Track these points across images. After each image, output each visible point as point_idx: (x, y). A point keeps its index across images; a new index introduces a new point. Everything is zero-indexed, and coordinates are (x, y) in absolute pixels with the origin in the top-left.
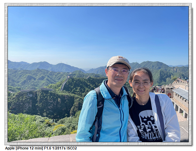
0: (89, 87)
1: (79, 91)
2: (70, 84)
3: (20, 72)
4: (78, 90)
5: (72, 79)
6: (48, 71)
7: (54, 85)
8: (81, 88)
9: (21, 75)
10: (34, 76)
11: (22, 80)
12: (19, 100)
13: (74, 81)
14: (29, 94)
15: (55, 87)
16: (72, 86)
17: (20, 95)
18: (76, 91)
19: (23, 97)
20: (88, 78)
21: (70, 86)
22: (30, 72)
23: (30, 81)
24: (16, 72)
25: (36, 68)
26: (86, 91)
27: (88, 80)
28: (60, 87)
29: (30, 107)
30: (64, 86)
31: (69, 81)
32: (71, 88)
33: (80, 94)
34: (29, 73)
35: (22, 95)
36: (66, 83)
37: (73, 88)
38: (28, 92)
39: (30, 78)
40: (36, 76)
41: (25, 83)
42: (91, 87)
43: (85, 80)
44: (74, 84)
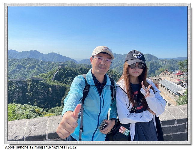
1: (70, 82)
2: (61, 74)
4: (69, 80)
5: (63, 69)
6: (39, 60)
7: (45, 74)
8: (72, 79)
9: (10, 64)
10: (24, 65)
11: (12, 68)
14: (18, 83)
15: (46, 77)
18: (68, 82)
19: (12, 86)
21: (61, 76)
22: (19, 61)
23: (19, 70)
25: (26, 57)
27: (80, 71)
28: (51, 77)
29: (19, 96)
30: (56, 76)
32: (63, 78)
35: (11, 84)
36: (57, 73)
38: (18, 81)
39: (19, 67)
40: (26, 65)
43: (77, 70)
44: (65, 74)
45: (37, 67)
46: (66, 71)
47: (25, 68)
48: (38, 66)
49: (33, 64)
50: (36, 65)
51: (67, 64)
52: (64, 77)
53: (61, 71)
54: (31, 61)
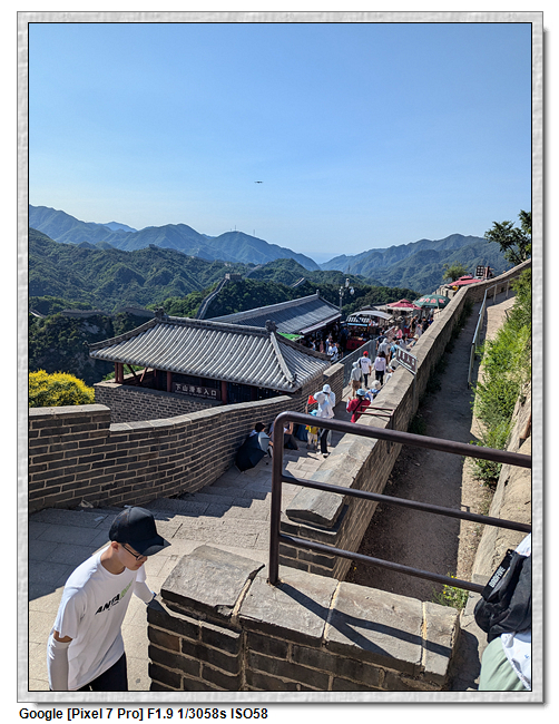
2: (227, 302)
6: (184, 256)
10: (140, 272)
11: (104, 281)
12: (56, 340)
13: (243, 293)
14: (87, 324)
17: (59, 324)
19: (69, 333)
22: (126, 256)
23: (125, 288)
28: (196, 310)
29: (88, 365)
30: (210, 308)
31: (226, 291)
34: (125, 261)
35: (67, 325)
39: (126, 277)
40: (147, 270)
41: (111, 292)
43: (286, 291)
45: (177, 277)
46: (247, 291)
47: (141, 281)
48: (182, 275)
49: (164, 269)
53: (230, 289)
54: (161, 260)
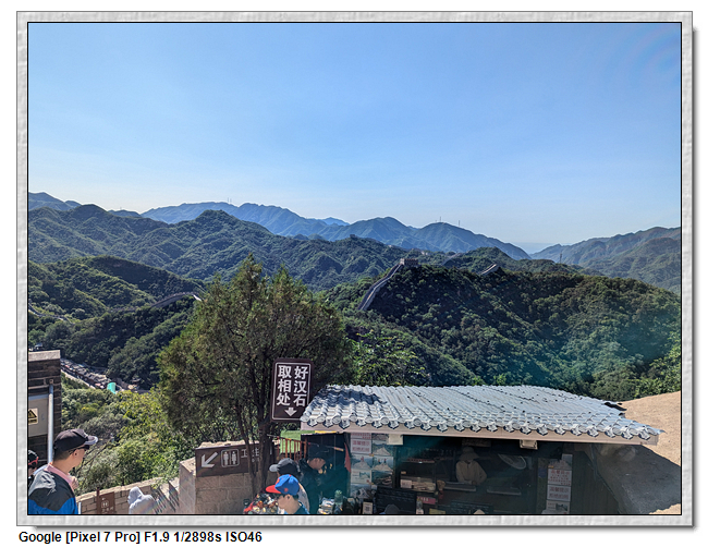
0: (481, 307)
1: (430, 320)
2: (399, 290)
3: (303, 246)
4: (428, 315)
5: (414, 270)
6: (382, 245)
8: (442, 310)
9: (305, 255)
10: (339, 260)
11: (309, 265)
13: (418, 281)
16: (409, 296)
18: (420, 319)
20: (490, 274)
21: (398, 295)
22: (329, 246)
23: (324, 275)
24: (295, 243)
25: (344, 236)
26: (462, 324)
27: (487, 281)
30: (377, 295)
31: (398, 277)
32: (404, 305)
33: (433, 332)
34: (328, 250)
36: (388, 284)
37: (410, 306)
39: (325, 264)
40: (345, 259)
41: (310, 279)
42: (492, 308)
43: (472, 277)
44: (415, 290)
45: (373, 265)
46: (424, 278)
47: (339, 269)
48: (377, 263)
49: (361, 257)
50: (371, 260)
51: (469, 260)
52: (408, 300)
53: (403, 276)
54: (359, 249)
